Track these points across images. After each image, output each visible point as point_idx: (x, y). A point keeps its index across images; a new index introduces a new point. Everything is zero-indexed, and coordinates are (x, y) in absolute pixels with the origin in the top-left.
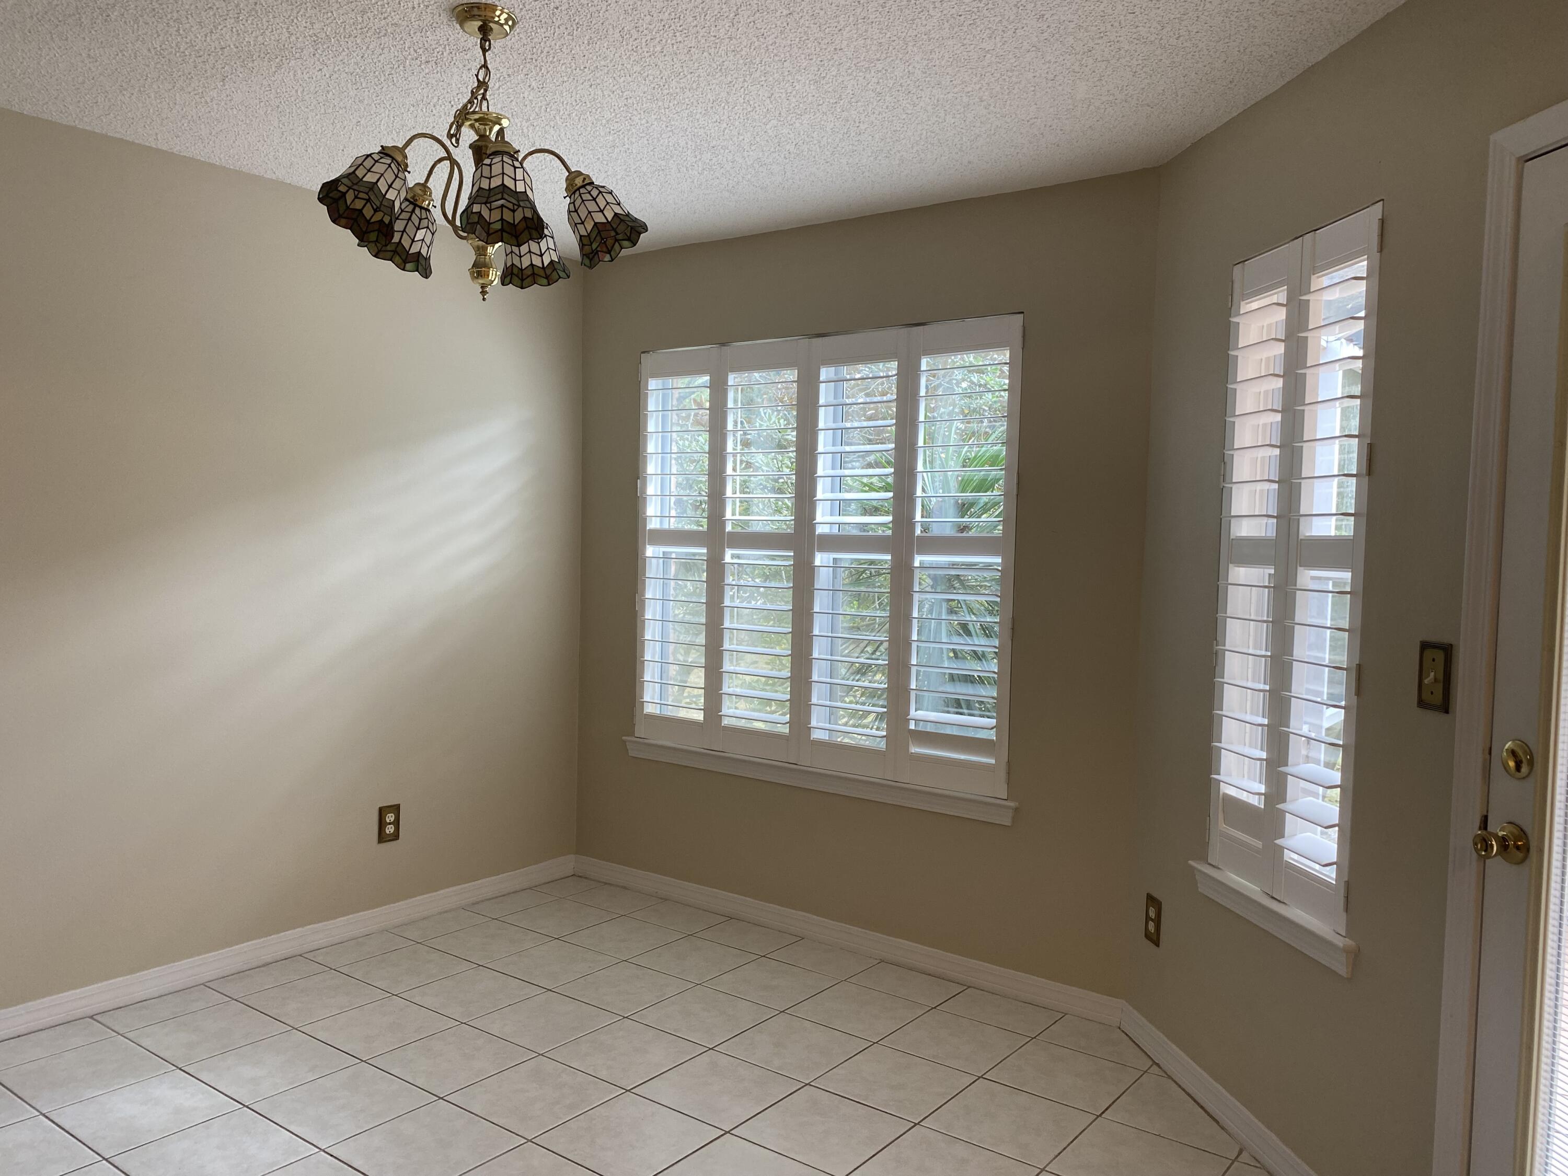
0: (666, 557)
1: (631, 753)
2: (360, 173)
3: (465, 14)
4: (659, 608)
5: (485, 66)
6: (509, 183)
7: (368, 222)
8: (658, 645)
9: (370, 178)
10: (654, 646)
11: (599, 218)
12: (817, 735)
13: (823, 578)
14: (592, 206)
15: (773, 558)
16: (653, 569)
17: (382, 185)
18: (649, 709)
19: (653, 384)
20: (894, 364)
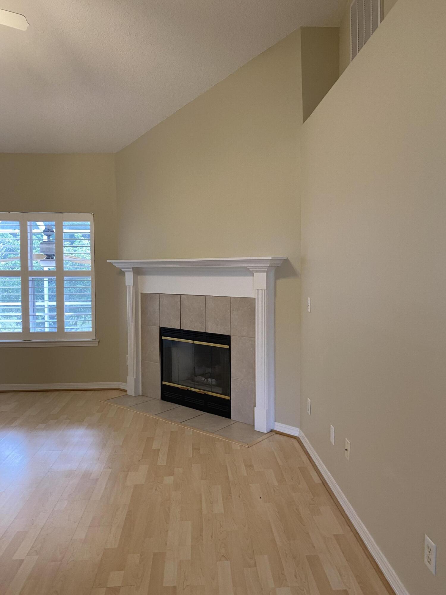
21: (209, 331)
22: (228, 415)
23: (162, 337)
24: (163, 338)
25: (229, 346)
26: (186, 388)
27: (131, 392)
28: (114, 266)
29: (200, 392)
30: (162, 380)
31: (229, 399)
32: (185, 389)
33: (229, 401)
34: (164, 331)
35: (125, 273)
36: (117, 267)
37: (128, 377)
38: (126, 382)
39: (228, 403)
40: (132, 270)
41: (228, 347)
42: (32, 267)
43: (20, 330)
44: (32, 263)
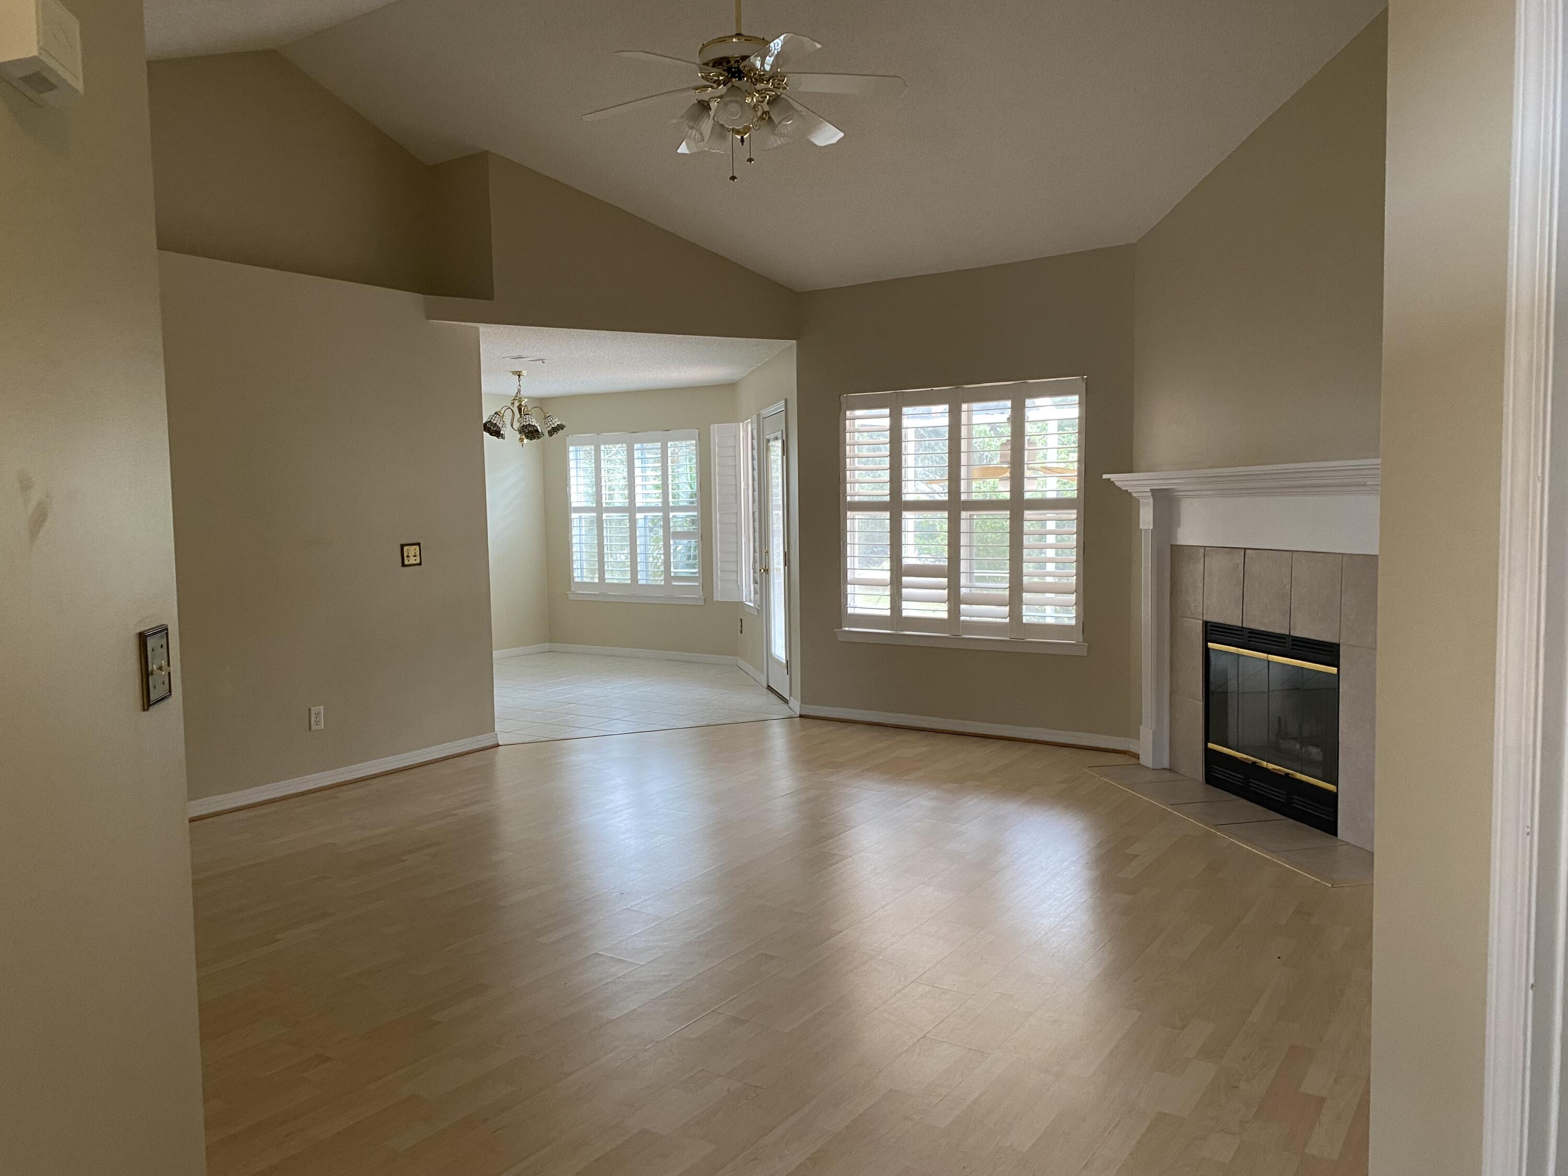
0: (580, 518)
1: (570, 598)
2: (492, 420)
3: (515, 373)
4: (578, 539)
5: (519, 385)
6: (531, 423)
7: (492, 430)
8: (579, 553)
9: (495, 422)
10: (577, 562)
11: (553, 426)
12: (641, 582)
13: (640, 523)
14: (551, 423)
15: (622, 516)
16: (575, 523)
17: (498, 424)
18: (576, 580)
19: (571, 448)
20: (660, 444)
21: (1298, 633)
22: (1331, 828)
23: (1207, 644)
24: (1210, 645)
25: (1336, 669)
26: (1250, 760)
27: (1147, 759)
28: (1117, 486)
29: (1277, 771)
30: (1207, 739)
31: (1335, 791)
32: (1248, 762)
33: (1335, 796)
34: (1213, 631)
35: (1139, 501)
36: (1124, 489)
37: (1141, 727)
38: (1138, 739)
39: (1332, 799)
40: (1150, 494)
41: (1334, 670)
42: (969, 492)
43: (945, 615)
44: (969, 486)
